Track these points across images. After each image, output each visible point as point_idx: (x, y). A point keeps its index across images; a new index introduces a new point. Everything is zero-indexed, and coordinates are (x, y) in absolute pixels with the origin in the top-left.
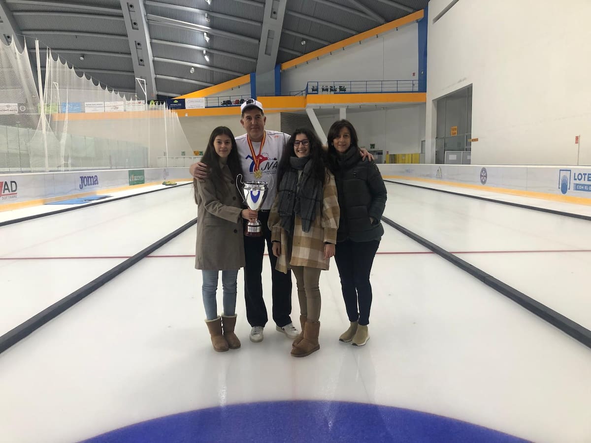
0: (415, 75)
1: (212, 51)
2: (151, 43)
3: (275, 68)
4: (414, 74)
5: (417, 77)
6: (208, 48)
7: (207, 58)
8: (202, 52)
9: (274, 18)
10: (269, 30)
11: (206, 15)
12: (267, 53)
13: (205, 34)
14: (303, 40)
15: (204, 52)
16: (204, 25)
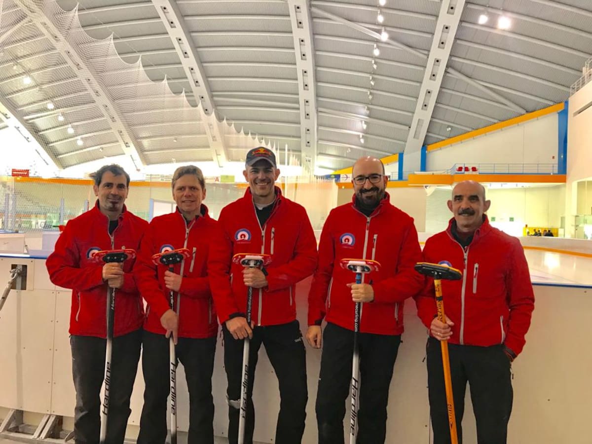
0: (555, 158)
1: (368, 135)
2: (317, 129)
3: (422, 148)
4: (553, 157)
5: (556, 160)
6: (364, 133)
7: (362, 141)
8: (359, 136)
9: (425, 110)
10: (419, 119)
11: (366, 108)
12: (416, 136)
13: (363, 122)
14: (449, 126)
15: (361, 136)
16: (364, 115)
